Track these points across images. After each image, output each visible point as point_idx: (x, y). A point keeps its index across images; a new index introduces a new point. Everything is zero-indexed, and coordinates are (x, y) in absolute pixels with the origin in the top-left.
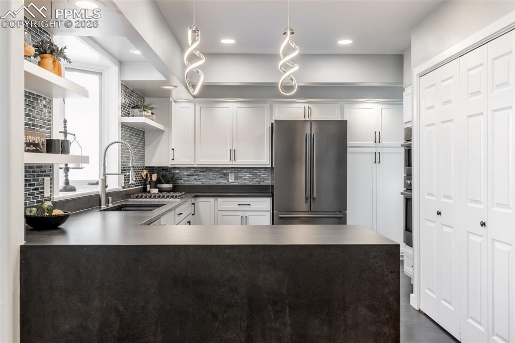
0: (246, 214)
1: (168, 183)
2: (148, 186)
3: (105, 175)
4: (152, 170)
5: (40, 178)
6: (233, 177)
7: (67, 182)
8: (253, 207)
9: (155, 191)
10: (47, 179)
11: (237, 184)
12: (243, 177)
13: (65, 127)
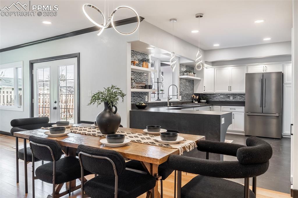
1: (204, 100)
2: (194, 101)
3: (169, 96)
4: (196, 95)
5: (144, 96)
6: (232, 98)
7: (158, 98)
8: (237, 110)
9: (197, 102)
10: (146, 96)
11: (234, 101)
13: (158, 81)
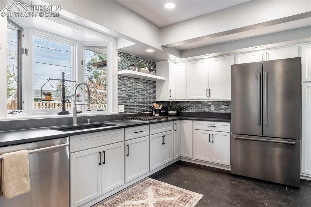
0: (213, 133)
1: (173, 110)
6: (214, 108)
7: (64, 109)
8: (218, 128)
9: (158, 115)
11: (216, 112)
12: (220, 108)
13: (63, 77)
